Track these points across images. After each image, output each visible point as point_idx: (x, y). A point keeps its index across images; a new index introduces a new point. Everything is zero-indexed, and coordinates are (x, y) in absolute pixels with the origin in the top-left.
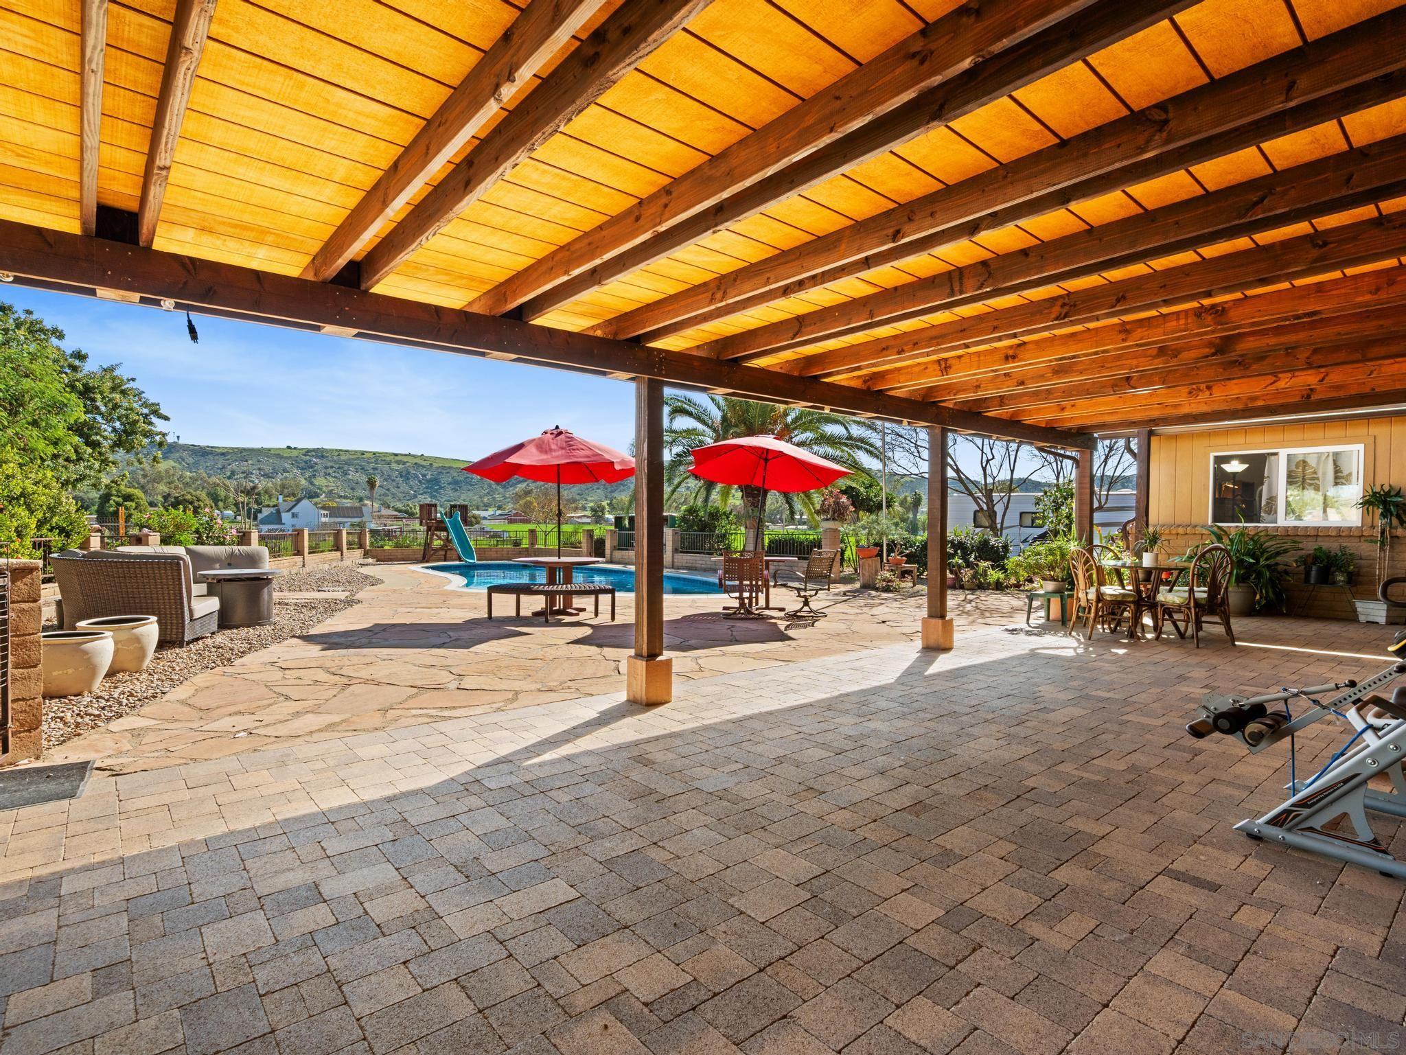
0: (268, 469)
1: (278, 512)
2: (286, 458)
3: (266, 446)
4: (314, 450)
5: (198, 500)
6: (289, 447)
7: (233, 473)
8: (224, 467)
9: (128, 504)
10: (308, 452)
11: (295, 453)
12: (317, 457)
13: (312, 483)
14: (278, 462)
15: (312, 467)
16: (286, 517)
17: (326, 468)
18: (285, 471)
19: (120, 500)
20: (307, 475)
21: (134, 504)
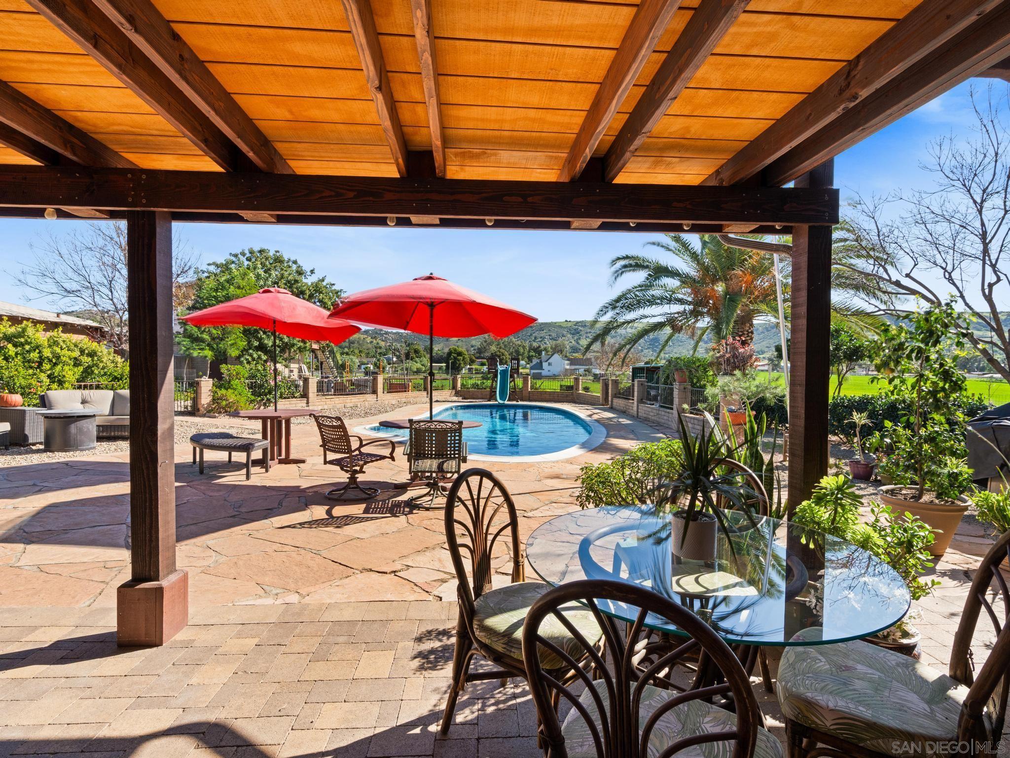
0: (554, 335)
1: (541, 362)
2: (565, 328)
3: (554, 321)
4: (580, 322)
5: (503, 355)
6: (566, 321)
7: (536, 338)
8: (531, 335)
9: (459, 357)
10: (577, 323)
11: (570, 324)
12: (582, 326)
13: (578, 343)
14: (559, 330)
15: (578, 333)
16: (545, 365)
17: (587, 333)
18: (563, 336)
19: (455, 355)
20: (576, 338)
21: (462, 358)
